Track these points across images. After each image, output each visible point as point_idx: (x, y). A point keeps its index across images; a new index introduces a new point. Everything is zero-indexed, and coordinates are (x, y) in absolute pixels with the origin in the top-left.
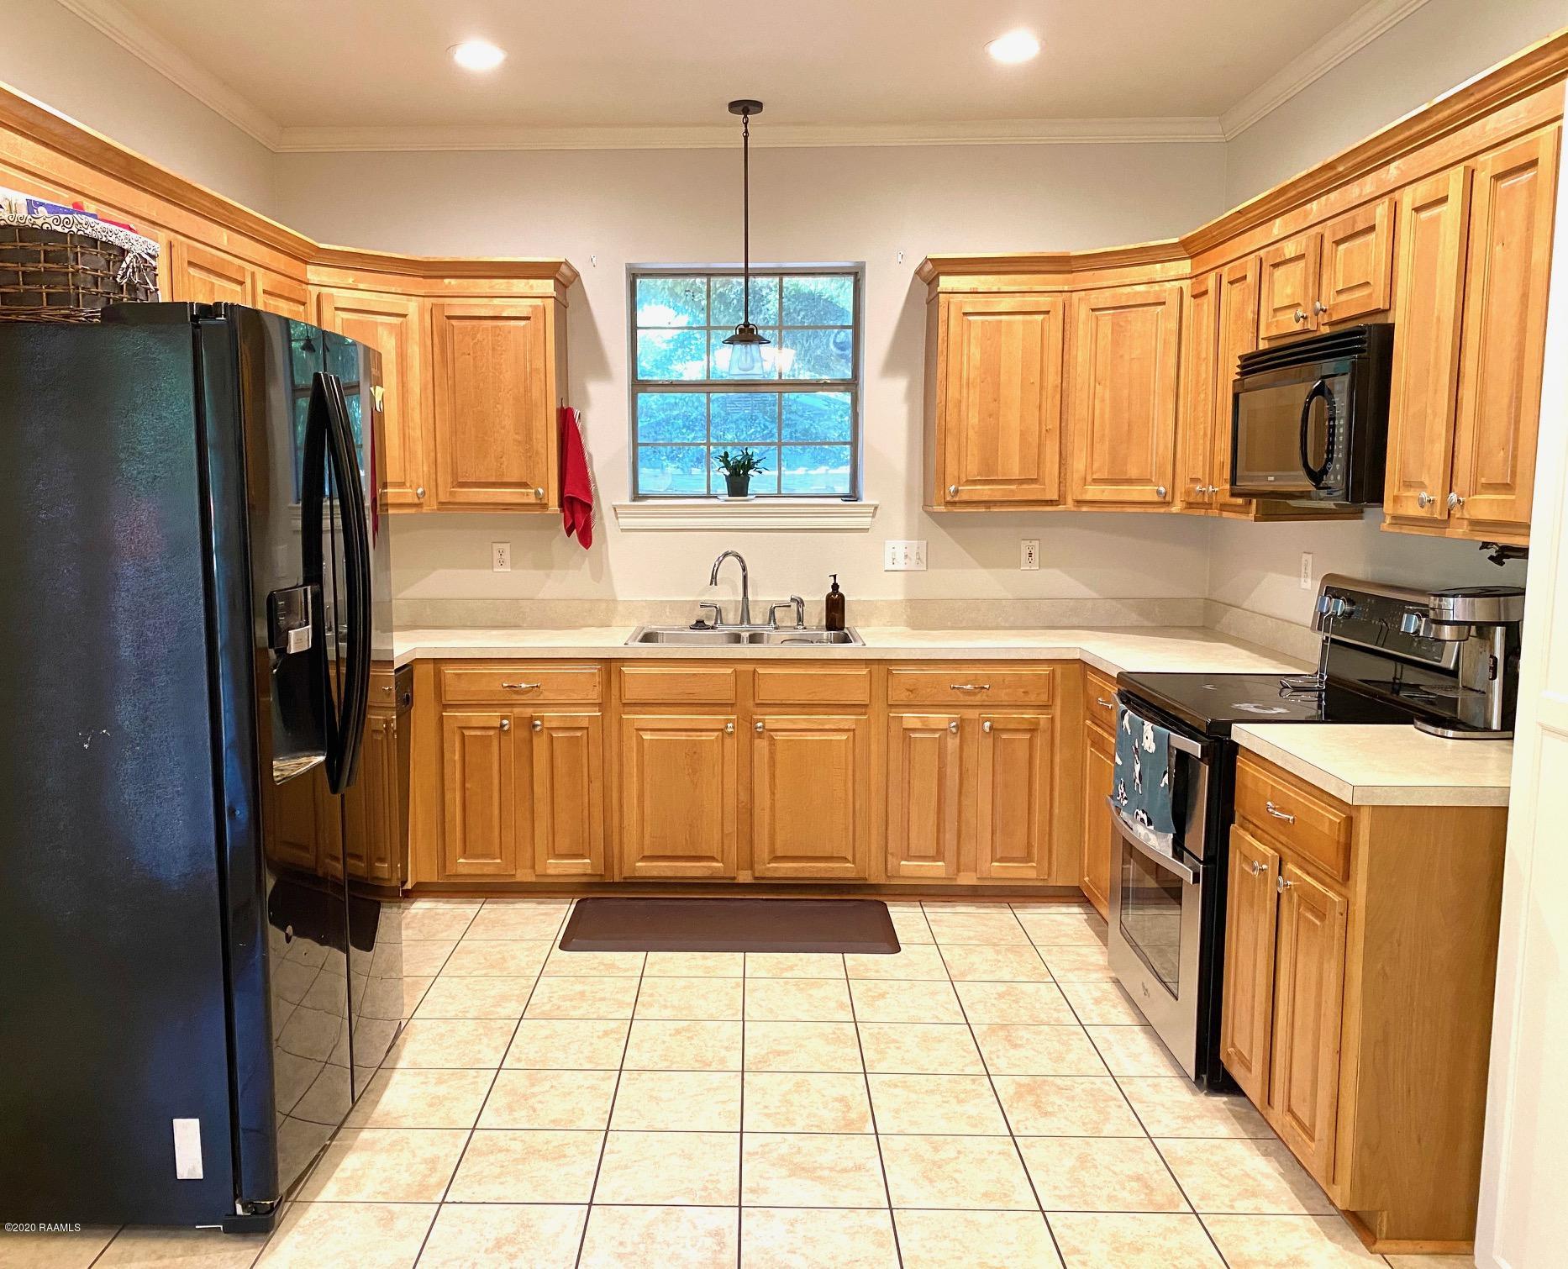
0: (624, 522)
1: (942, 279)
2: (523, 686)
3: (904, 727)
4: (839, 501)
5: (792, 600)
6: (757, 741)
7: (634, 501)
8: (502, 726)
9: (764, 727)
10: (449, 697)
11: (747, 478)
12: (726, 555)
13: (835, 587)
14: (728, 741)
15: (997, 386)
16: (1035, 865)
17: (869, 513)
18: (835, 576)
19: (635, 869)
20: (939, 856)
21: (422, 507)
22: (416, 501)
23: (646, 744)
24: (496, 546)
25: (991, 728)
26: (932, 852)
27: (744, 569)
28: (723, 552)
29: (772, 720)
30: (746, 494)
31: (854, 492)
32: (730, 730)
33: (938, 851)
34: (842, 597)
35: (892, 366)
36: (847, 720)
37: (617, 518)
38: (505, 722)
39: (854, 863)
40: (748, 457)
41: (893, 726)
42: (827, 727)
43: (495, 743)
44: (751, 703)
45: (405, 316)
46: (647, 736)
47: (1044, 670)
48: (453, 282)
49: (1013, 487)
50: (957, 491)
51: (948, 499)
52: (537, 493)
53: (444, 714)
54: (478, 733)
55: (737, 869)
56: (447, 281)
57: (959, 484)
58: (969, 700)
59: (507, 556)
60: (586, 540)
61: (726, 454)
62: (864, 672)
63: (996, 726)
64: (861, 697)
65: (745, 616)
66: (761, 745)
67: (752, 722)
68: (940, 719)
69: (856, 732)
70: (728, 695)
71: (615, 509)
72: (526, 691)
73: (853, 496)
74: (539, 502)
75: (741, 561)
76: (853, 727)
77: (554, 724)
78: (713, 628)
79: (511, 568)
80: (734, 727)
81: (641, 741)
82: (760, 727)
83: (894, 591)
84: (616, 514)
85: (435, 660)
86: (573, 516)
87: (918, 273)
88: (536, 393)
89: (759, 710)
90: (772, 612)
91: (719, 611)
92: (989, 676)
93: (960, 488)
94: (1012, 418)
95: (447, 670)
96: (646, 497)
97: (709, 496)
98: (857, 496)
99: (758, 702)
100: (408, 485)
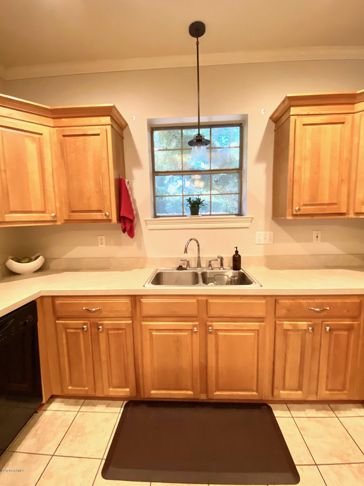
0: (150, 227)
1: (292, 109)
2: (93, 310)
3: (284, 328)
4: (234, 216)
5: (218, 257)
6: (209, 336)
7: (155, 218)
8: (83, 329)
9: (212, 329)
10: (59, 314)
11: (198, 208)
12: (191, 240)
13: (237, 252)
14: (194, 335)
15: (319, 159)
16: (346, 392)
17: (250, 221)
18: (237, 248)
19: (150, 394)
20: (300, 388)
21: (56, 222)
22: (52, 219)
23: (154, 337)
24: (99, 237)
25: (330, 330)
26: (296, 386)
27: (198, 246)
28: (190, 239)
29: (217, 325)
30: (198, 215)
31: (241, 213)
32: (195, 331)
33: (299, 387)
34: (240, 257)
35: (260, 158)
36: (254, 325)
37: (147, 225)
38: (85, 327)
39: (257, 392)
40: (199, 200)
41: (278, 328)
42: (244, 329)
43: (81, 335)
44: (205, 316)
45: (41, 134)
46: (154, 333)
47: (357, 300)
48: (66, 120)
49: (325, 207)
50: (299, 209)
51: (295, 213)
52: (106, 215)
53: (57, 322)
54: (73, 331)
55: (200, 393)
56: (63, 119)
57: (299, 206)
58: (317, 315)
59: (104, 240)
60: (131, 234)
61: (190, 198)
62: (264, 301)
63: (333, 327)
64: (261, 313)
65: (199, 265)
66: (211, 338)
67: (207, 326)
68: (303, 324)
69: (260, 331)
70: (195, 313)
71: (145, 221)
72: (95, 311)
73: (240, 214)
74: (107, 218)
75: (197, 242)
76: (258, 328)
77: (109, 327)
78: (186, 269)
79: (106, 245)
80: (197, 329)
81: (151, 335)
82: (210, 329)
83: (260, 253)
84: (146, 223)
85: (52, 296)
86: (125, 224)
87: (271, 118)
88: (104, 169)
89: (210, 319)
90: (210, 261)
91: (188, 262)
92: (329, 303)
93: (301, 208)
94: (326, 173)
95: (57, 301)
96: (159, 217)
97: (183, 216)
98: (242, 214)
99: (210, 316)
100: (47, 212)
